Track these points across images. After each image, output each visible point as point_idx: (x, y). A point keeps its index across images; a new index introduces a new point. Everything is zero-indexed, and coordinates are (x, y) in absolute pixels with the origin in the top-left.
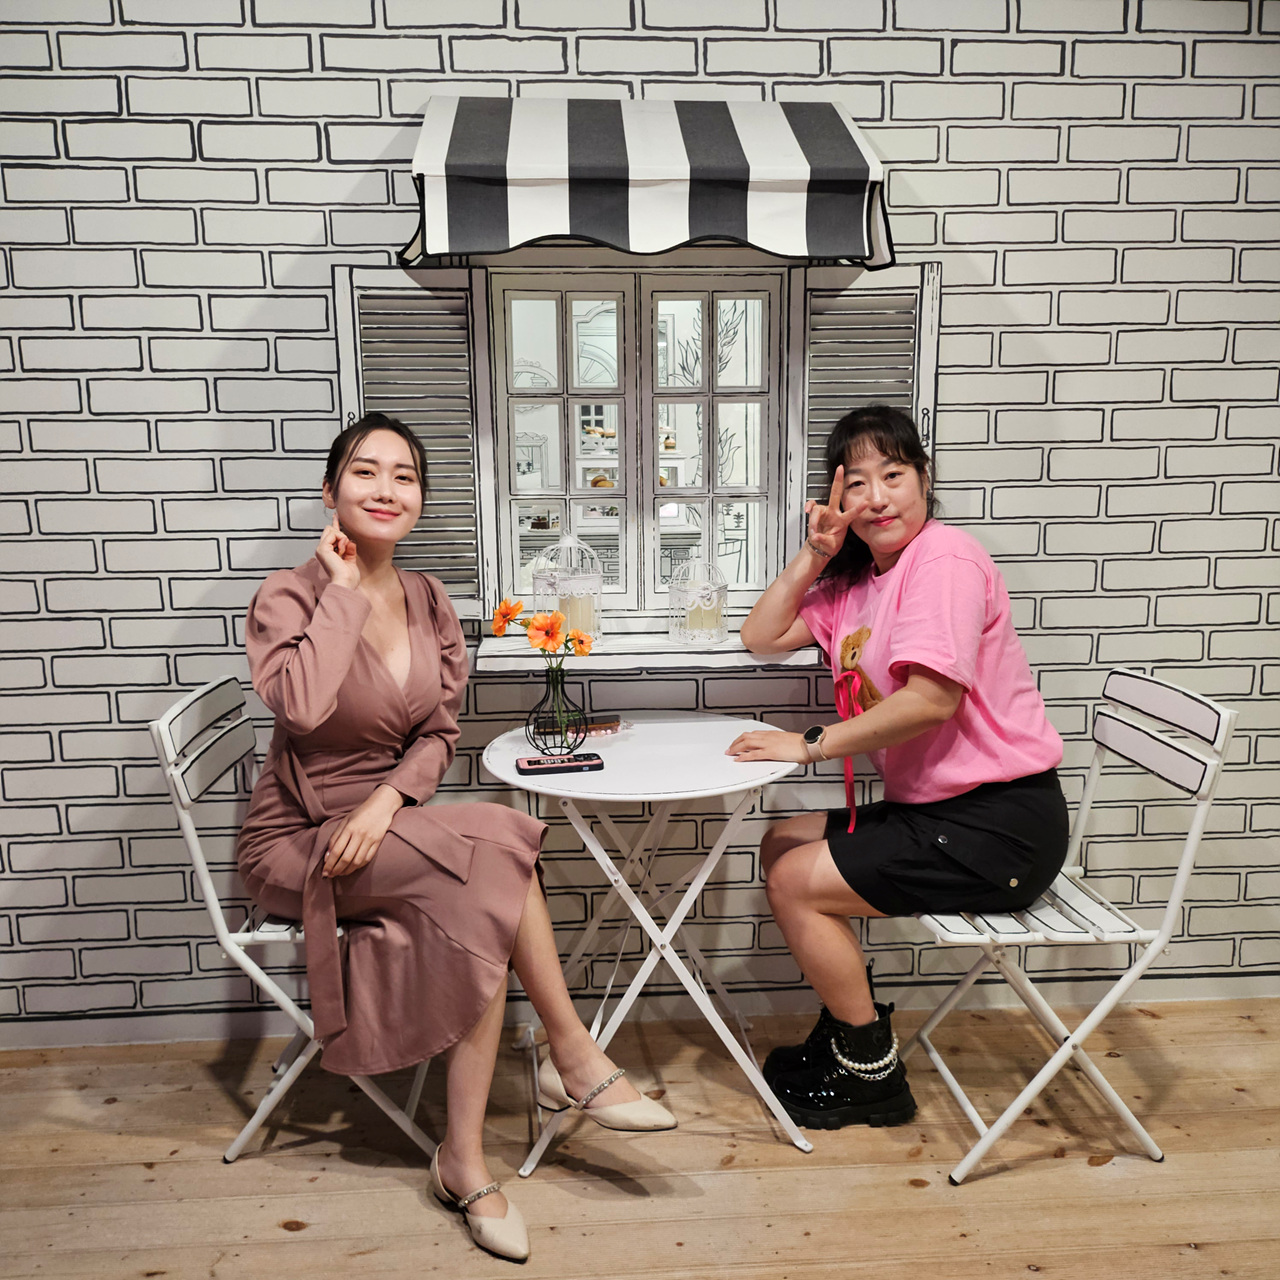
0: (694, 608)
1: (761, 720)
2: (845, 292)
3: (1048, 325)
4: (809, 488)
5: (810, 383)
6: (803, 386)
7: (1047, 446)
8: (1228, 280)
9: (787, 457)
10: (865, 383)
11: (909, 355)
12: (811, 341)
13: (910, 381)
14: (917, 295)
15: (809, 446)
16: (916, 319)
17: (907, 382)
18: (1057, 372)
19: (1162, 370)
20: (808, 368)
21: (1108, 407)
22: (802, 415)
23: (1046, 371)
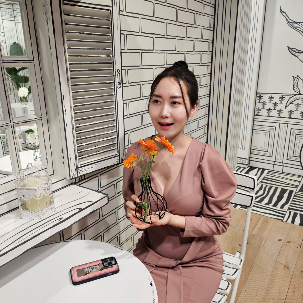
0: (41, 197)
2: (79, 4)
3: (139, 32)
4: (75, 113)
5: (68, 56)
6: (65, 57)
7: (141, 83)
8: (176, 21)
9: (62, 98)
10: (93, 56)
11: (110, 43)
12: (66, 31)
13: (112, 56)
14: (111, 11)
15: (72, 91)
16: (112, 23)
17: (110, 56)
18: (142, 53)
19: (164, 53)
20: (66, 47)
21: (154, 67)
22: (67, 74)
23: (139, 53)
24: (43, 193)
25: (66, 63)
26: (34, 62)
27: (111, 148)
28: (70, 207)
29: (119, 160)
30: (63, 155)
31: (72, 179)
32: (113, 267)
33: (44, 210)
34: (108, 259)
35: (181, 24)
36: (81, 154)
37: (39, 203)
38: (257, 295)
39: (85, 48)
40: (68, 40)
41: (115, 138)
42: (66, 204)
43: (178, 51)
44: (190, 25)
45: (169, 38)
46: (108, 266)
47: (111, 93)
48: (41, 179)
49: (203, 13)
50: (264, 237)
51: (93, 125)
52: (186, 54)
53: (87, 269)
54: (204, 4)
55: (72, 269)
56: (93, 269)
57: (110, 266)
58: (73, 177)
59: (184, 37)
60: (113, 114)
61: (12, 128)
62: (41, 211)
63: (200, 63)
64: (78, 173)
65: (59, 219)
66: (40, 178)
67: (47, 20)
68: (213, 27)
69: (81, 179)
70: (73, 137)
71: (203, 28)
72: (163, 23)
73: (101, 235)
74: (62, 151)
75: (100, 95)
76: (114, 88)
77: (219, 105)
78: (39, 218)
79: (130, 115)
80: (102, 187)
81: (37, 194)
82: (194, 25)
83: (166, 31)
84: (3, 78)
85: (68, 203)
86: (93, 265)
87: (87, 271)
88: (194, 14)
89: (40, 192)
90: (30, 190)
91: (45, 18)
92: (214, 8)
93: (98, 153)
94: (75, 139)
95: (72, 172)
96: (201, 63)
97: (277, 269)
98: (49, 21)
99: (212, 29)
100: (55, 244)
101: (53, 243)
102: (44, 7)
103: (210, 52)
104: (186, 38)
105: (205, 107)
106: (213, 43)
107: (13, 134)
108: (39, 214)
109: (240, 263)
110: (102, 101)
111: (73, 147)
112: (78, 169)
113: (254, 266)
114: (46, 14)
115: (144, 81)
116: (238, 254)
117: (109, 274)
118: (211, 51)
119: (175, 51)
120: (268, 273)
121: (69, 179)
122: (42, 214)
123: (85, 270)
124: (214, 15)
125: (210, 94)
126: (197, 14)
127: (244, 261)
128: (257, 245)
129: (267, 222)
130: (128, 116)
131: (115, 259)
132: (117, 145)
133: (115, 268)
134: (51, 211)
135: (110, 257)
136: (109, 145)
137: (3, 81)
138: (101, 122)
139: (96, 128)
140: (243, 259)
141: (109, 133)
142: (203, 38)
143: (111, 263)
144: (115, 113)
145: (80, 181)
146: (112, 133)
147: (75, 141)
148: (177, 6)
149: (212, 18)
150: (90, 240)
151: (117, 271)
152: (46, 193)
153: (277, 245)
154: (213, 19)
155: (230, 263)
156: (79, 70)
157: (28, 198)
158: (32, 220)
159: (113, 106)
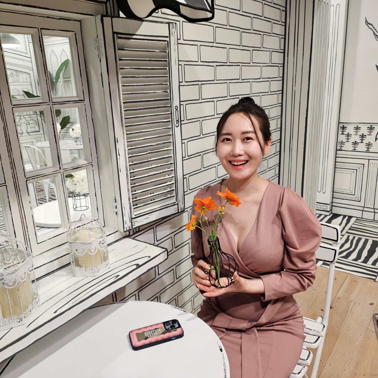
0: (96, 252)
1: (139, 300)
2: (134, 37)
3: (198, 62)
4: (129, 157)
5: (123, 94)
6: (119, 96)
7: (201, 119)
8: (239, 45)
9: (116, 141)
10: (149, 93)
11: (167, 77)
12: (120, 67)
13: (169, 91)
14: (168, 41)
15: (127, 133)
16: (169, 56)
17: (167, 92)
18: (201, 84)
19: (227, 83)
20: (120, 85)
21: (215, 100)
22: (121, 114)
23: (199, 84)
24: (98, 247)
25: (120, 102)
26: (84, 102)
27: (168, 195)
28: (127, 263)
29: (177, 209)
30: (115, 204)
31: (126, 231)
32: (176, 330)
33: (99, 267)
34: (171, 322)
35: (245, 48)
36: (135, 203)
37: (93, 259)
38: (344, 370)
39: (140, 84)
40: (122, 77)
41: (173, 183)
42: (121, 260)
43: (242, 79)
44: (256, 49)
45: (232, 65)
46: (171, 330)
47: (168, 133)
48: (94, 232)
49: (271, 34)
50: (352, 300)
51: (149, 170)
52: (252, 83)
53: (147, 332)
54: (272, 23)
55: (131, 333)
56: (154, 333)
57: (173, 329)
58: (127, 230)
59: (250, 63)
60: (171, 157)
61: (61, 175)
62: (96, 268)
63: (268, 92)
64: (133, 225)
65: (116, 277)
66: (93, 230)
67: (99, 56)
68: (283, 49)
69: (135, 232)
70: (128, 183)
71: (271, 50)
72: (225, 49)
73: (157, 297)
74: (115, 200)
75: (156, 136)
76: (172, 127)
77: (292, 141)
78: (94, 275)
79: (188, 156)
80: (158, 240)
81: (92, 249)
82: (261, 48)
83: (228, 57)
84: (53, 121)
85: (124, 258)
86: (154, 329)
87: (148, 334)
88: (261, 35)
89: (95, 246)
90: (85, 244)
91: (97, 53)
92: (284, 26)
93: (153, 201)
94: (130, 186)
95: (126, 224)
96: (270, 92)
97: (368, 338)
98: (102, 58)
99: (283, 51)
100: (108, 305)
101: (107, 305)
102: (96, 42)
103: (280, 78)
104: (252, 64)
105: (275, 143)
106: (284, 67)
107: (62, 182)
108: (94, 271)
109: (323, 329)
110: (159, 143)
111: (128, 195)
112: (132, 220)
113: (341, 335)
114: (99, 49)
115: (204, 116)
116: (320, 319)
117: (172, 339)
118: (282, 76)
119: (239, 79)
120: (357, 343)
121: (123, 231)
122: (97, 271)
123: (145, 333)
124: (284, 34)
125: (281, 128)
126: (264, 35)
127: (328, 327)
128: (343, 310)
129: (355, 281)
130: (187, 157)
131: (178, 322)
132: (175, 191)
133: (178, 332)
134: (106, 268)
135: (172, 320)
136: (167, 192)
137: (53, 124)
138: (158, 166)
139: (152, 173)
140: (326, 325)
141: (167, 178)
142: (272, 63)
143: (174, 326)
144: (172, 155)
145: (134, 234)
146: (170, 178)
147: (130, 188)
148: (241, 27)
149: (281, 38)
150: (147, 300)
151: (181, 336)
152: (101, 248)
153: (369, 310)
154: (284, 39)
155: (310, 330)
156: (134, 108)
157: (82, 253)
158: (85, 278)
159: (171, 147)
